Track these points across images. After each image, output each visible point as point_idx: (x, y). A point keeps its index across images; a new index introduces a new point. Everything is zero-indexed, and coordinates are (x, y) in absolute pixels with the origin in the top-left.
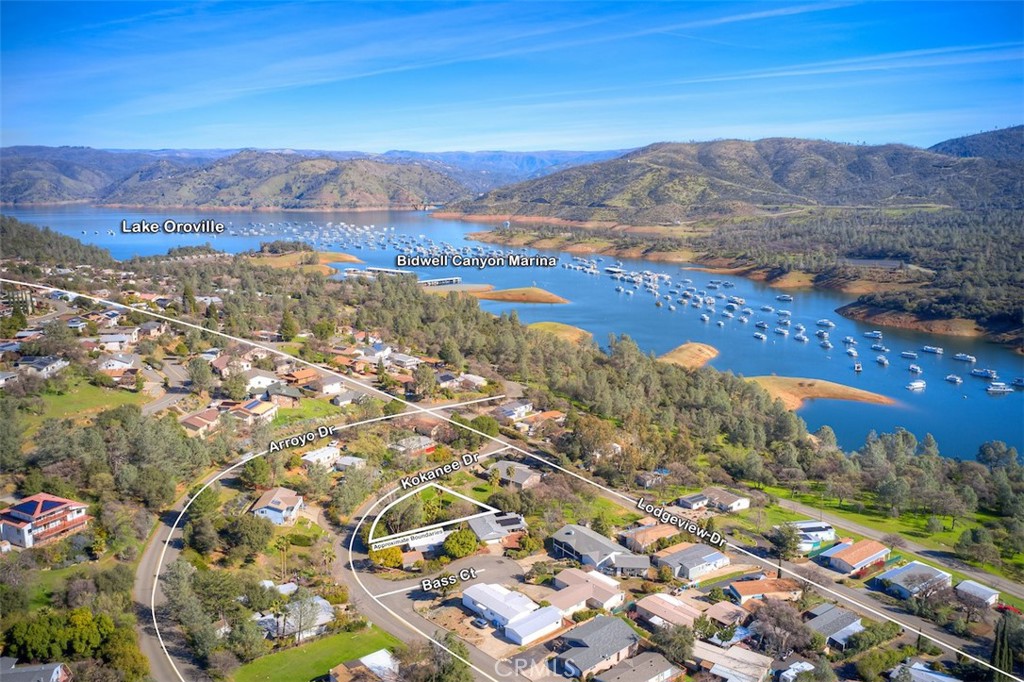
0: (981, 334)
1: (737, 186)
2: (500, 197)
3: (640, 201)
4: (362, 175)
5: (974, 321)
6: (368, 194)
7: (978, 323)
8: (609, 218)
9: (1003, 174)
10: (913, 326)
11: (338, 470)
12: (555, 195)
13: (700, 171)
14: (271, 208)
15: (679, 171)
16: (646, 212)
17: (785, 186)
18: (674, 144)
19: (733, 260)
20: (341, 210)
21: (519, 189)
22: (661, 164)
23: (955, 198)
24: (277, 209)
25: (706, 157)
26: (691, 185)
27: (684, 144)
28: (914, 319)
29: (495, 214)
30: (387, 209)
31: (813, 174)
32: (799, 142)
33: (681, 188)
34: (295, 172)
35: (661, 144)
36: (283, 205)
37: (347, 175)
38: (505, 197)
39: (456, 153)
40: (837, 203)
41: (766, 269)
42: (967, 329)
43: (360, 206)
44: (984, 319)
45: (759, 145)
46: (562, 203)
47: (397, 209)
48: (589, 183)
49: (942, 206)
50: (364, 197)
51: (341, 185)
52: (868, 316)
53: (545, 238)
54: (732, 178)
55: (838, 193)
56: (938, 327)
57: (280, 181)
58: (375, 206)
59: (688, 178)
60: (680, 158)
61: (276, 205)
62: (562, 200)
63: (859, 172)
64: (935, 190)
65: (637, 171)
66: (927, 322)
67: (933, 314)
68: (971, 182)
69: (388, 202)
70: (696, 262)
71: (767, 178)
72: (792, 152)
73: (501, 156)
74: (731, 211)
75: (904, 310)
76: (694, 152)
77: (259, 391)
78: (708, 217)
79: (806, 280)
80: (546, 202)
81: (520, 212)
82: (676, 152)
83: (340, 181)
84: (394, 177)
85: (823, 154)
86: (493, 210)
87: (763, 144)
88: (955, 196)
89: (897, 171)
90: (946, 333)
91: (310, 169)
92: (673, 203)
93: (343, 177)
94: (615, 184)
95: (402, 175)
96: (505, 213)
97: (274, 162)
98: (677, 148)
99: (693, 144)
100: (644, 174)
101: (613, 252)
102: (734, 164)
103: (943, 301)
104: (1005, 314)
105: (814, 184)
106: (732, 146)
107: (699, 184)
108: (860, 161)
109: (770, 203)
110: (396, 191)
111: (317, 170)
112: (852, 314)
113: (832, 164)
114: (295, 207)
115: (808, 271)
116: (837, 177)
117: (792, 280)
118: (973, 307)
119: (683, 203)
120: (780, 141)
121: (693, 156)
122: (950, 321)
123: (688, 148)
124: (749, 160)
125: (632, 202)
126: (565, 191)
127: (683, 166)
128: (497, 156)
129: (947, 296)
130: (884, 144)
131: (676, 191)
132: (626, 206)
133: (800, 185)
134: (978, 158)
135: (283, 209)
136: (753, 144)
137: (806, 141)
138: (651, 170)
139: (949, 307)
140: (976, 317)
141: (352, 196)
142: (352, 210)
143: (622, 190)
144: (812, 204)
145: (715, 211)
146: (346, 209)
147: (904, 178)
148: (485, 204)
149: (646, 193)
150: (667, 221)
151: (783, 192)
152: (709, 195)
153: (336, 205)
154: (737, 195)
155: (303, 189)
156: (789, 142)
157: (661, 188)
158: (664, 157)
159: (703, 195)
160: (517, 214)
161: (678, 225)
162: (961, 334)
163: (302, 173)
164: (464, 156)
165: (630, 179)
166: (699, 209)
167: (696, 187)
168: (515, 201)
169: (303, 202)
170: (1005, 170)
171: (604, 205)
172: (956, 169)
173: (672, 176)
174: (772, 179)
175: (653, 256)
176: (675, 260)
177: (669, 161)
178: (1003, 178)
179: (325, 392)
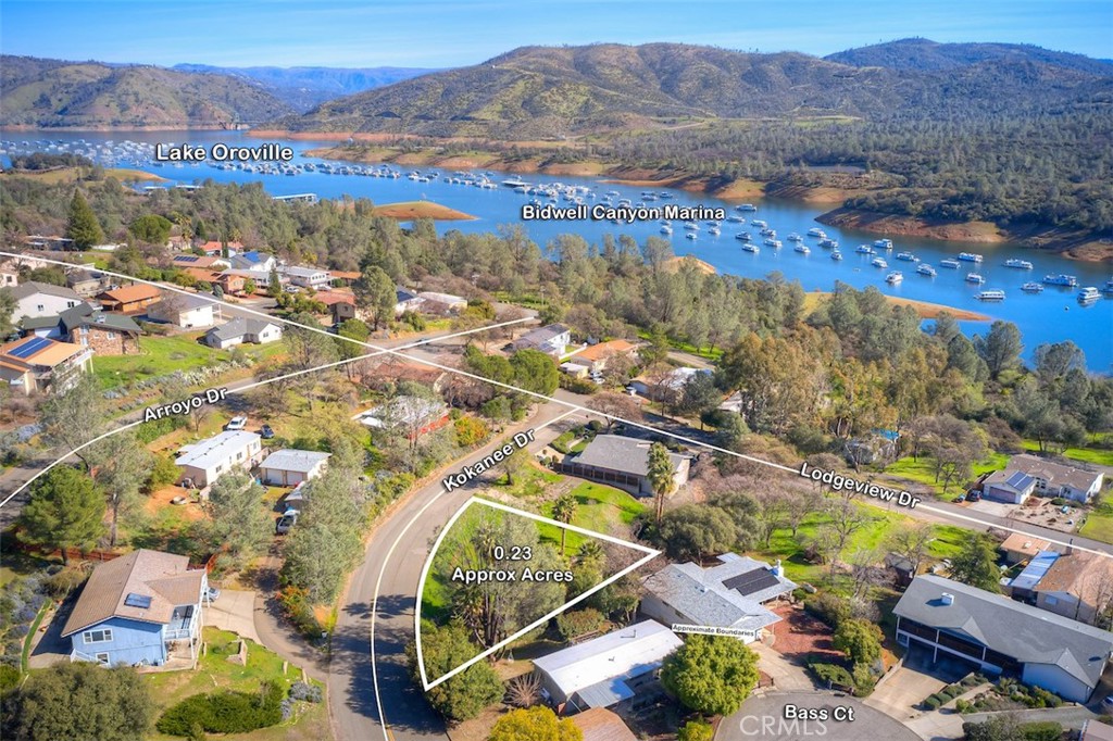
0: (1005, 239)
1: (624, 96)
2: (334, 111)
3: (513, 113)
4: (148, 84)
5: (993, 224)
6: (158, 109)
7: (998, 225)
8: (477, 133)
9: (907, 85)
10: (923, 233)
11: (266, 483)
12: (406, 107)
13: (580, 79)
14: (22, 127)
15: (555, 79)
16: (523, 125)
17: (676, 96)
18: (544, 48)
19: (655, 171)
20: (122, 129)
21: (358, 101)
22: (532, 71)
23: (861, 109)
24: (30, 128)
25: (584, 63)
26: (571, 95)
27: (556, 49)
28: (921, 224)
29: (332, 131)
30: (185, 128)
31: (706, 84)
32: (687, 48)
33: (561, 99)
34: (53, 80)
35: (529, 48)
36: (38, 122)
37: (128, 83)
38: (342, 111)
39: (265, 68)
40: (739, 115)
41: (703, 179)
42: (988, 233)
43: (149, 124)
44: (1005, 221)
45: (642, 51)
46: (416, 117)
47: (199, 128)
48: (447, 93)
49: (852, 118)
50: (154, 113)
51: (119, 96)
52: (863, 223)
53: (410, 151)
54: (617, 88)
55: (736, 105)
56: (954, 232)
57: (32, 91)
58: (169, 125)
59: (567, 86)
60: (554, 64)
61: (29, 122)
62: (416, 114)
63: (756, 82)
64: (842, 100)
65: (506, 78)
66: (938, 228)
67: (945, 217)
68: (876, 92)
69: (187, 119)
70: (608, 174)
71: (655, 89)
72: (680, 59)
73: (322, 73)
74: (623, 124)
75: (909, 214)
76: (569, 57)
77: (43, 323)
78: (597, 131)
79: (756, 189)
80: (395, 116)
81: (363, 128)
82: (548, 56)
83: (118, 91)
84: (190, 89)
85: (714, 62)
86: (329, 126)
87: (647, 50)
88: (863, 108)
89: (795, 82)
90: (963, 239)
91: (75, 76)
92: (553, 116)
93: (122, 87)
94: (480, 94)
95: (201, 87)
96: (344, 130)
97: (21, 67)
98: (550, 54)
99: (566, 48)
100: (514, 81)
101: (502, 165)
102: (617, 71)
103: (954, 200)
104: (1030, 213)
105: (708, 95)
106: (614, 51)
107: (580, 95)
108: (754, 70)
109: (665, 115)
110: (196, 106)
111: (85, 78)
112: (841, 222)
113: (724, 73)
114: (58, 125)
115: (756, 179)
116: (732, 87)
117: (741, 190)
118: (992, 208)
119: (564, 115)
120: (666, 47)
121: (569, 62)
122: (967, 224)
123: (561, 53)
124: (633, 68)
125: (504, 114)
126: (419, 103)
127: (560, 73)
128: (317, 73)
129: (958, 195)
130: (778, 52)
131: (554, 101)
132: (497, 119)
133: (693, 96)
134: (879, 68)
135: (40, 128)
136: (636, 50)
137: (694, 47)
138: (523, 77)
139: (964, 207)
140: (996, 219)
141: (136, 111)
142: (138, 129)
143: (491, 100)
144: (710, 117)
145: (605, 124)
146: (130, 128)
147: (805, 89)
148: (317, 119)
149: (519, 105)
150: (548, 136)
151: (675, 104)
152: (593, 106)
153: (115, 123)
154: (625, 105)
155: (66, 102)
156: (675, 48)
157: (537, 98)
158: (534, 62)
159: (586, 107)
160: (359, 131)
161: (564, 140)
162: (984, 240)
163: (63, 81)
164: (276, 72)
165: (498, 88)
166: (583, 121)
167: (578, 96)
168: (356, 114)
169: (67, 119)
170: (909, 81)
171: (469, 119)
172: (858, 78)
173: (548, 84)
174: (661, 89)
175: (554, 169)
176: (582, 173)
177: (541, 68)
178: (908, 89)
179: (183, 323)
